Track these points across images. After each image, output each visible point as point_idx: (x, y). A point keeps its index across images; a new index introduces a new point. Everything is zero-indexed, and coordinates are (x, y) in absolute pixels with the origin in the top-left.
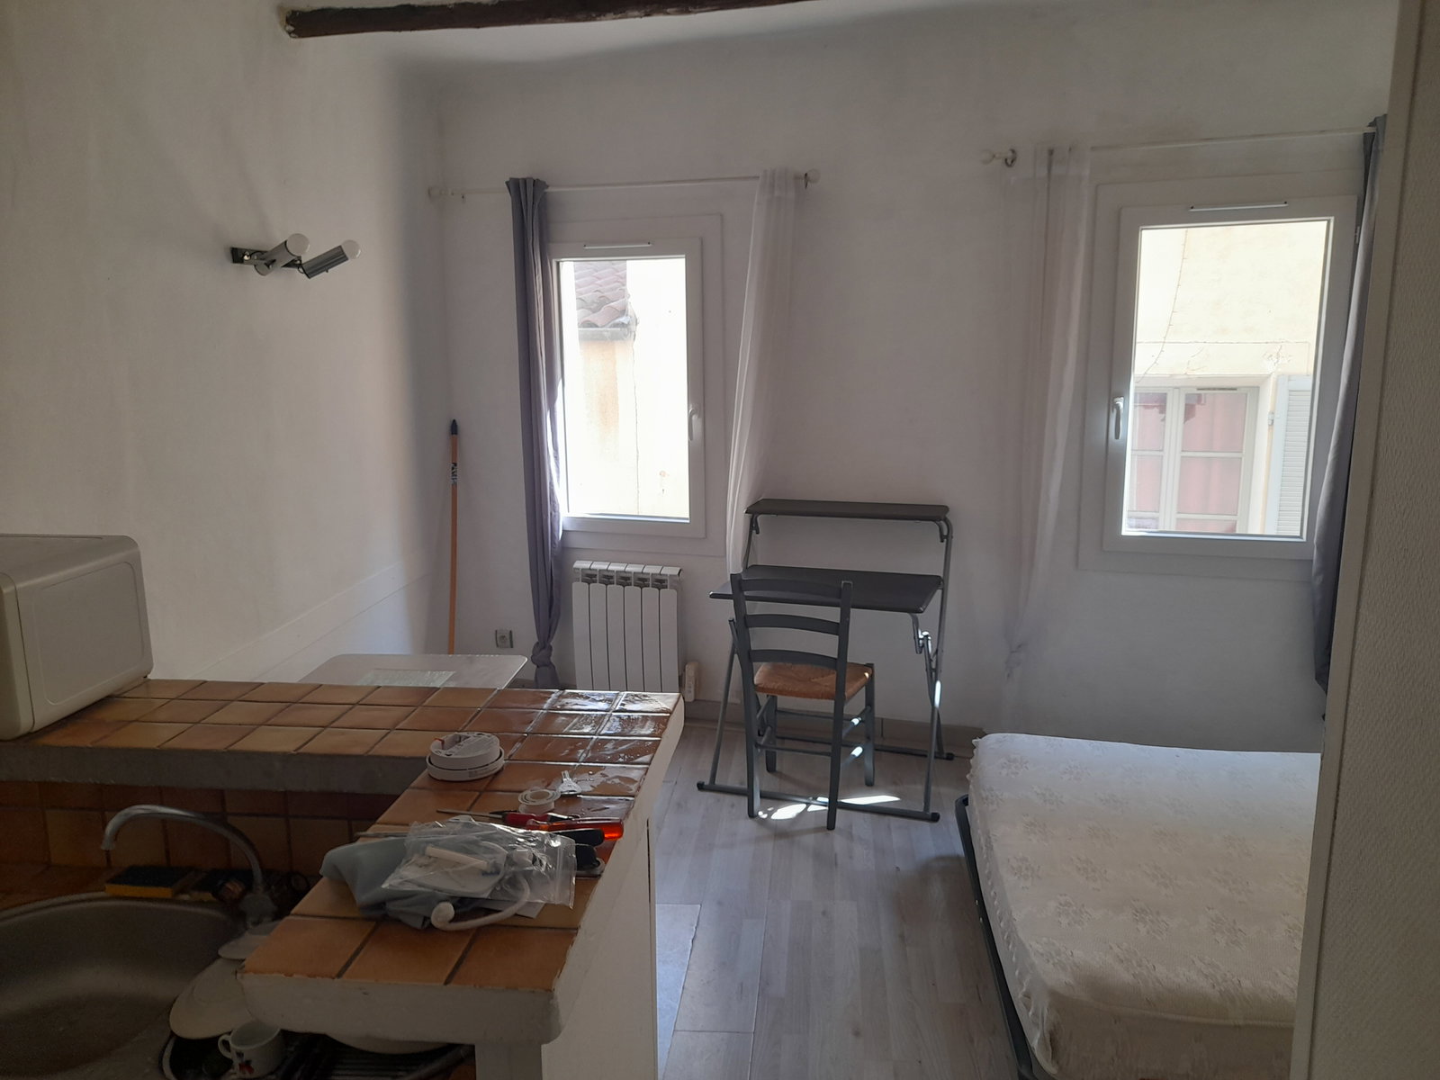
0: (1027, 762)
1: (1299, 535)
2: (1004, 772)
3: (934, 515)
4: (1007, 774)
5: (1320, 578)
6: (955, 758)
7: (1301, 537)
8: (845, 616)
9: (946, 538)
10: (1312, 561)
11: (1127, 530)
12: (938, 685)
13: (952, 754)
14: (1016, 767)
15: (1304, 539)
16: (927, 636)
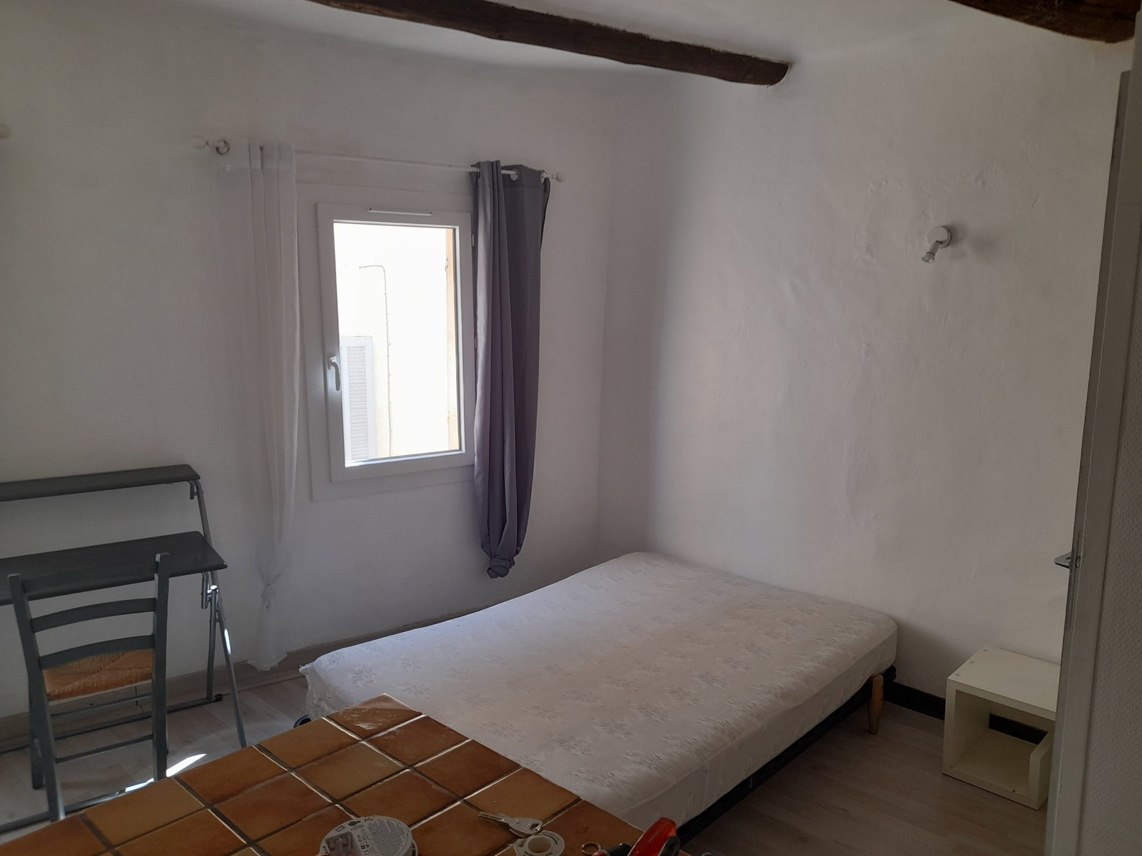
0: (370, 670)
1: (458, 448)
2: (360, 684)
3: (183, 475)
4: (364, 685)
5: (481, 476)
6: (224, 698)
7: (460, 449)
8: (163, 589)
9: (196, 493)
10: (474, 465)
11: (350, 463)
12: (226, 633)
13: (220, 695)
14: (366, 677)
15: (464, 450)
16: (215, 590)
